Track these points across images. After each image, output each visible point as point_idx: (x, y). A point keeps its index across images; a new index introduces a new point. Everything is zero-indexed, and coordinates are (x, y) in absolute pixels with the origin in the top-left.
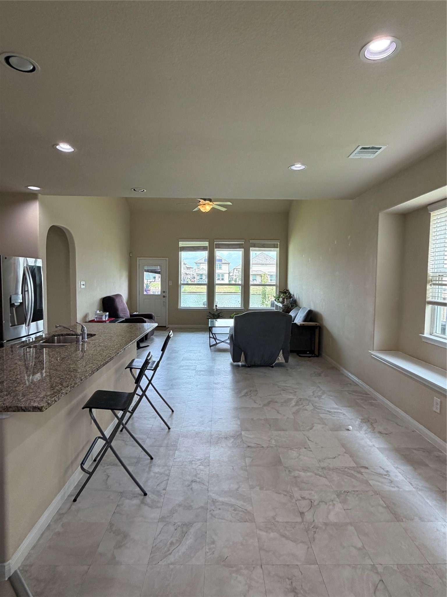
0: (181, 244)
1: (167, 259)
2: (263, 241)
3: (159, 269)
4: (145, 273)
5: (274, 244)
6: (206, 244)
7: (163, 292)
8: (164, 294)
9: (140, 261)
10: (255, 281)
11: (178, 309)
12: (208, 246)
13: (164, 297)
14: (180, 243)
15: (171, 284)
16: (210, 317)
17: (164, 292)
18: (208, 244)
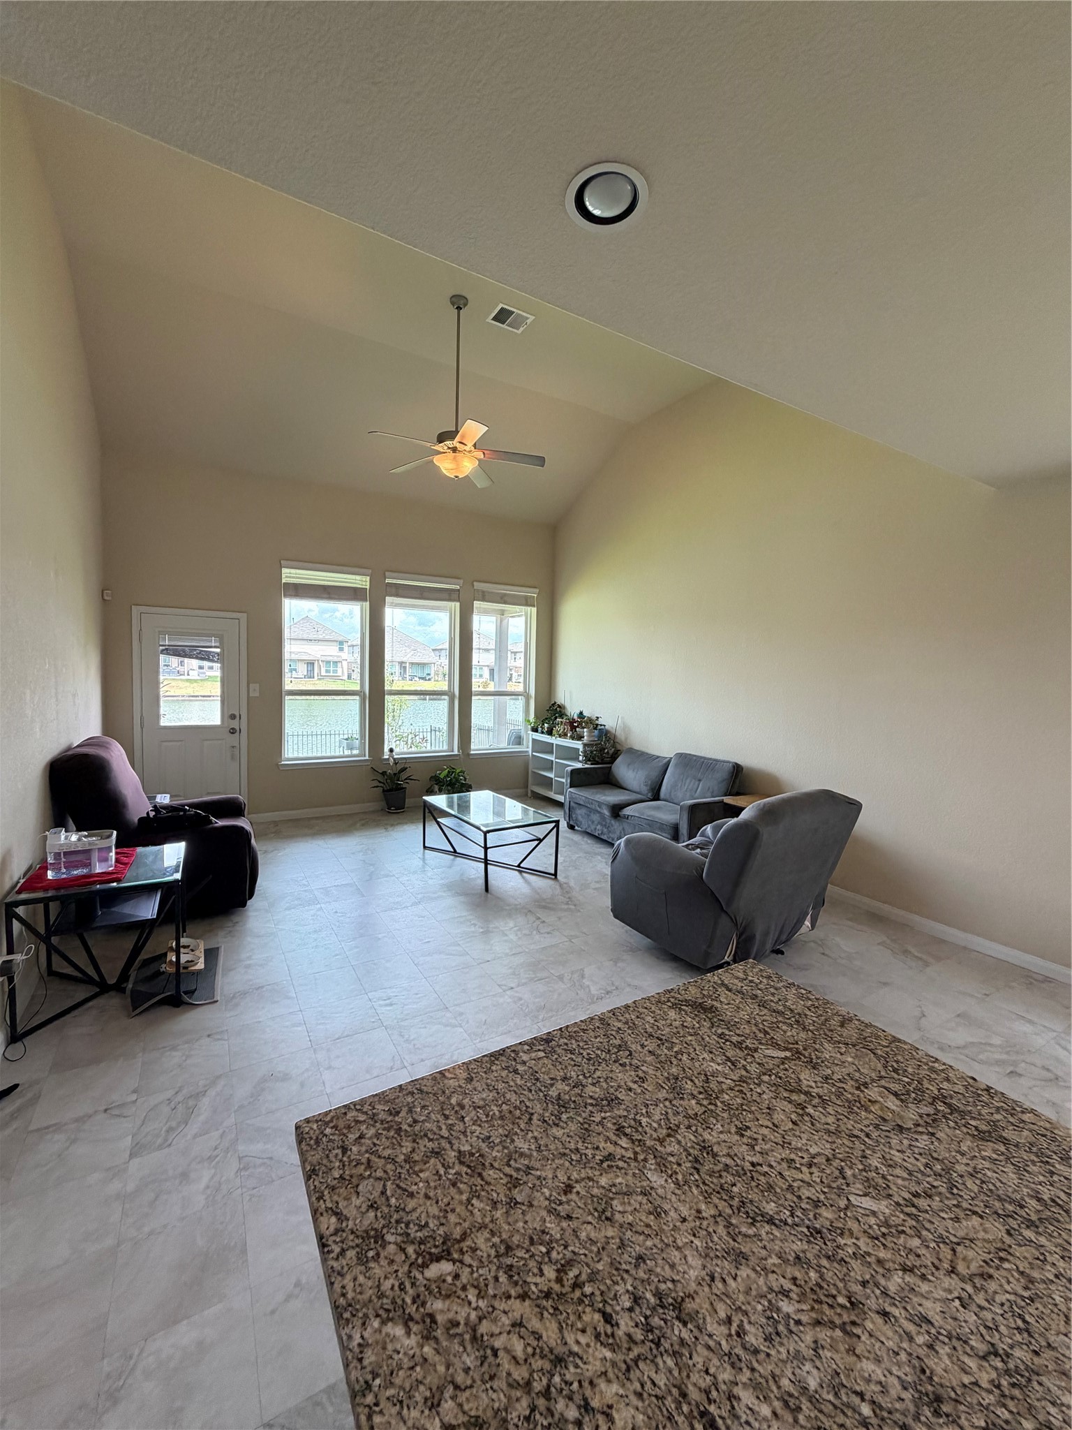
0: (290, 575)
1: (243, 617)
2: (503, 587)
3: (215, 647)
4: (162, 657)
5: (526, 598)
6: (360, 581)
7: (229, 715)
8: (234, 724)
9: (144, 620)
10: (294, 672)
11: (277, 765)
12: (368, 587)
13: (233, 731)
14: (284, 570)
15: (257, 694)
16: (380, 782)
17: (233, 717)
18: (368, 584)
